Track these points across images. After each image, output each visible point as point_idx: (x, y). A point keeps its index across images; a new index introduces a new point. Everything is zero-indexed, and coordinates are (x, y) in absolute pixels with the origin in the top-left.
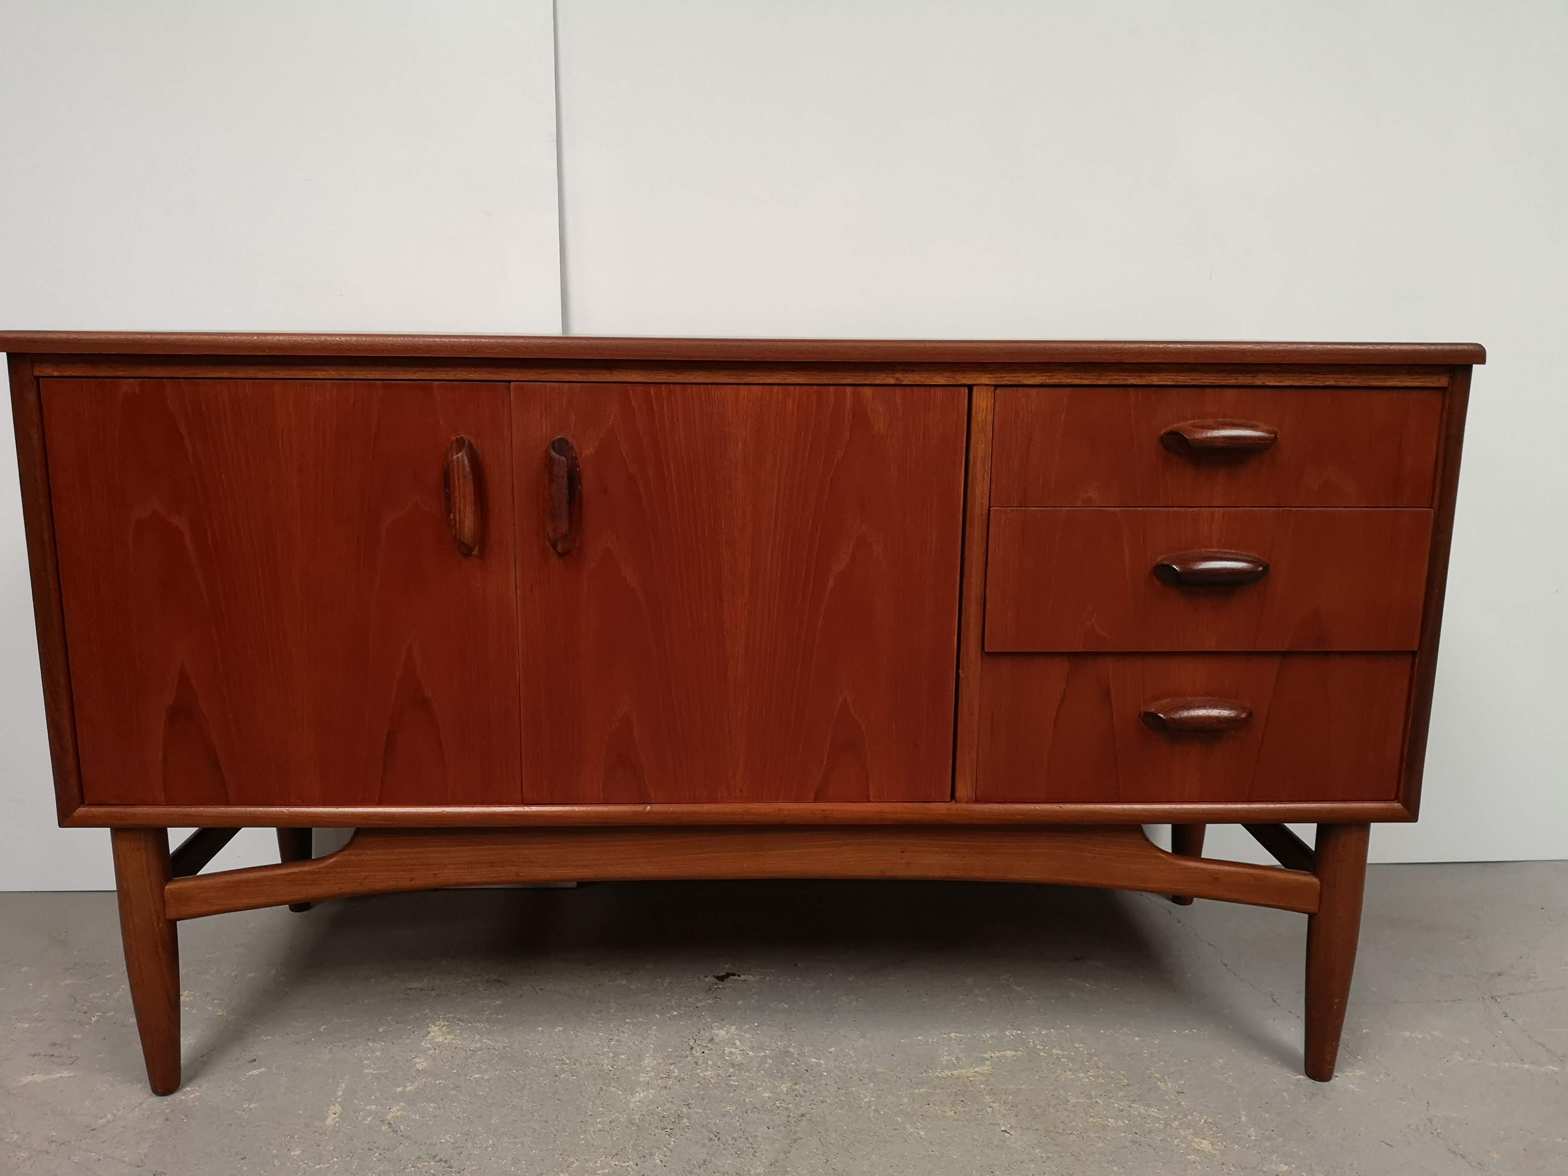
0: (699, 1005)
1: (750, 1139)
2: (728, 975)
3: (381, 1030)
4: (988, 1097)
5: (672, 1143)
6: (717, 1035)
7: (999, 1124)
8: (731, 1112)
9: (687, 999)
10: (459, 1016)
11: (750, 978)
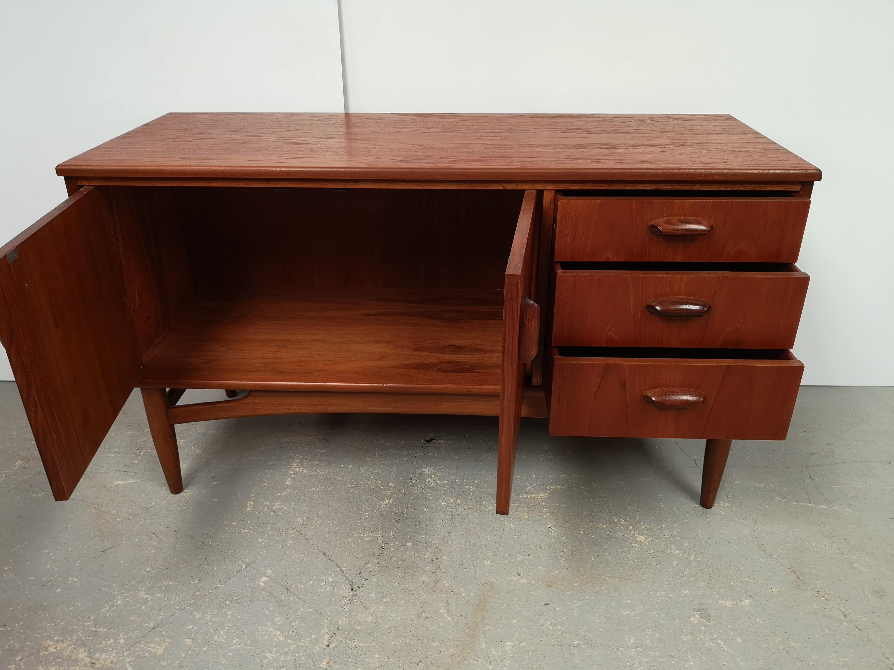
0: (417, 455)
1: (434, 526)
2: (432, 440)
3: (270, 464)
4: (545, 510)
5: (399, 526)
6: (424, 472)
7: (548, 524)
8: (426, 512)
9: (411, 452)
10: (306, 457)
11: (442, 442)
